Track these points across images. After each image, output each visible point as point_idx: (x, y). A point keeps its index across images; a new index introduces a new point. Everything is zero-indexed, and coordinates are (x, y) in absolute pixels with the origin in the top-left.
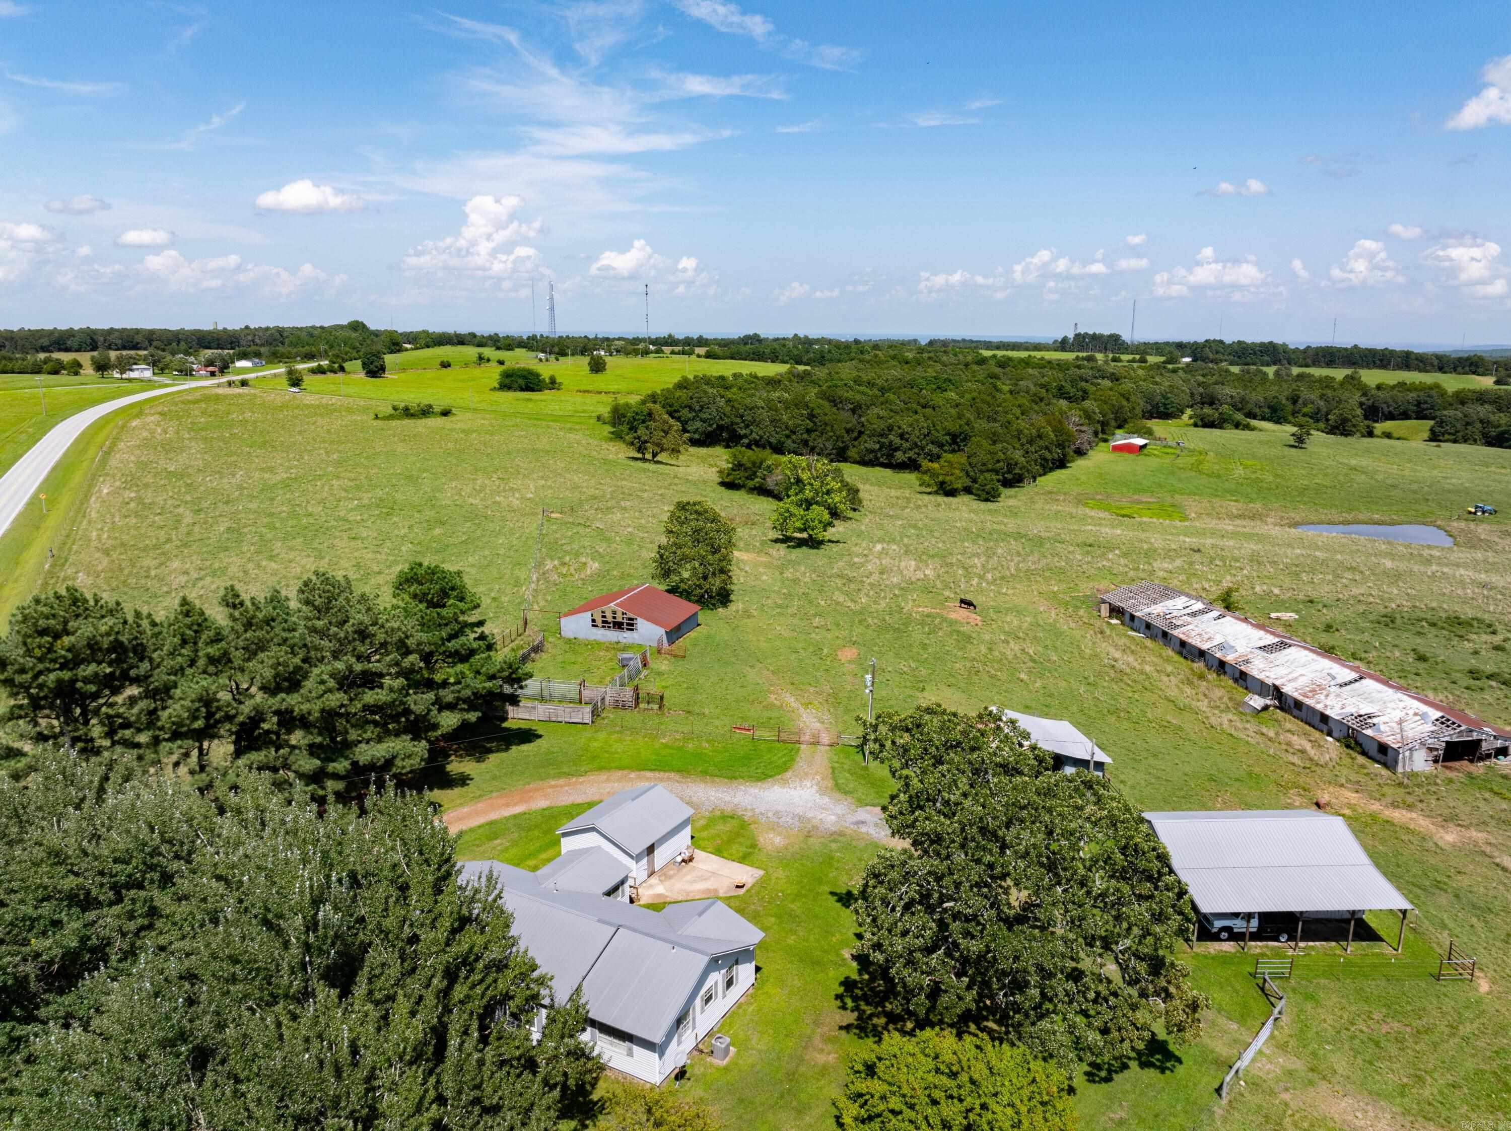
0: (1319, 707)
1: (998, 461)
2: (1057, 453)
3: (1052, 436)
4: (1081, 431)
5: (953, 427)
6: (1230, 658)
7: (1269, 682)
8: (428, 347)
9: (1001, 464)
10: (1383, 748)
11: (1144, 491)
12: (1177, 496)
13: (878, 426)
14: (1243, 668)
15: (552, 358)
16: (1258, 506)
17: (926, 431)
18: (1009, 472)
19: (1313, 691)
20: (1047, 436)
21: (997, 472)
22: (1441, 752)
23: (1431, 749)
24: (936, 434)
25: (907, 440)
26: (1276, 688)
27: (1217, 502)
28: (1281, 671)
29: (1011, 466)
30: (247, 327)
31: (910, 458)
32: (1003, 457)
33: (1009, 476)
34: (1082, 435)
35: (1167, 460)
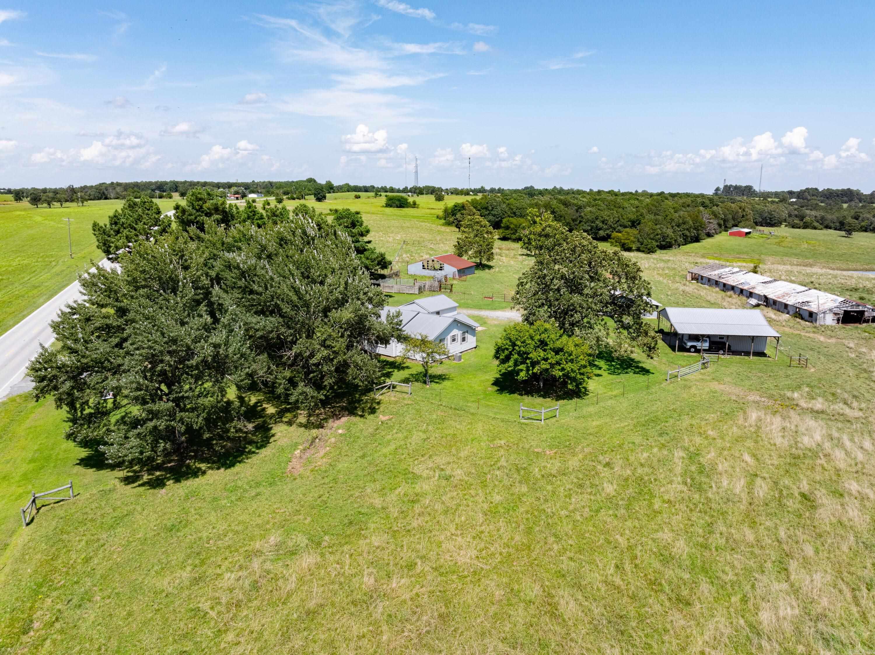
0: (784, 301)
1: (657, 235)
2: (694, 233)
3: (691, 223)
4: (710, 223)
5: (633, 217)
6: (746, 287)
7: (762, 294)
8: (349, 191)
9: (659, 236)
10: (811, 314)
11: (743, 253)
12: (762, 256)
13: (589, 217)
14: (751, 290)
15: (415, 195)
16: (811, 261)
17: (617, 219)
18: (663, 241)
19: (784, 296)
20: (688, 222)
21: (657, 241)
22: (841, 316)
23: (836, 314)
24: (623, 221)
25: (606, 224)
26: (765, 297)
27: (785, 258)
28: (770, 290)
29: (664, 238)
30: (253, 181)
31: (607, 234)
32: (660, 232)
33: (664, 243)
34: (711, 225)
35: (761, 240)
